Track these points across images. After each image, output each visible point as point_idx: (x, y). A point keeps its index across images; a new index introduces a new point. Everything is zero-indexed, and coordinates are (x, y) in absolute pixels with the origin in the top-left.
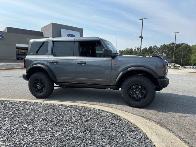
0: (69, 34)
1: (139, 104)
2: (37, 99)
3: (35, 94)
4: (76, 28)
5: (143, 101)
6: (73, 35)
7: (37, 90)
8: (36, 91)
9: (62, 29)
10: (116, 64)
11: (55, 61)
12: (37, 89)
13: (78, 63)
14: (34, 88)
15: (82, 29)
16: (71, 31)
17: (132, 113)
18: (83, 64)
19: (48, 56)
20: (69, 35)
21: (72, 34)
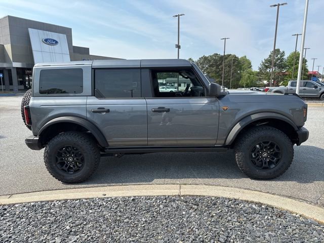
0: (46, 38)
1: (269, 175)
2: (69, 186)
3: (63, 176)
4: (58, 26)
5: (274, 169)
6: (54, 41)
7: (66, 169)
8: (63, 170)
9: (30, 30)
10: (227, 109)
11: (103, 108)
12: (66, 166)
13: (154, 111)
14: (59, 166)
15: (71, 29)
16: (50, 32)
17: (268, 193)
18: (164, 111)
19: (85, 99)
20: (46, 40)
21: (51, 38)
